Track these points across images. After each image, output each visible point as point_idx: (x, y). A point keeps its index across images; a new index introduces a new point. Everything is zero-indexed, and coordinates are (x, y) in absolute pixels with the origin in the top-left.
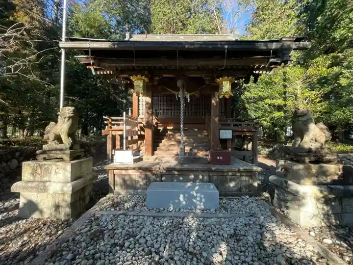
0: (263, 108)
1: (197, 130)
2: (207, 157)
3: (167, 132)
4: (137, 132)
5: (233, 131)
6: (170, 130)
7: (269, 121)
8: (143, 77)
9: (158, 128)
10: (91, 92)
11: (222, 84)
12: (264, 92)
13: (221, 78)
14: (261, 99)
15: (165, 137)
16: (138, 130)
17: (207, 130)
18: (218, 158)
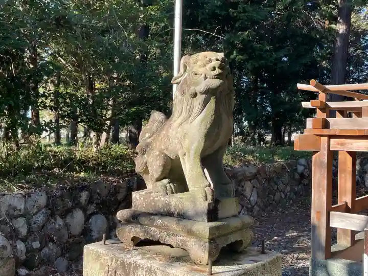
10: (245, 11)
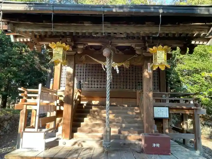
0: (199, 81)
1: (126, 106)
2: (140, 143)
3: (91, 108)
4: (56, 107)
5: (170, 109)
6: (95, 105)
7: (207, 95)
8: (64, 45)
9: (82, 102)
11: (156, 54)
12: (199, 65)
13: (154, 48)
14: (197, 71)
15: (88, 114)
16: (57, 105)
17: (138, 106)
18: (154, 145)
